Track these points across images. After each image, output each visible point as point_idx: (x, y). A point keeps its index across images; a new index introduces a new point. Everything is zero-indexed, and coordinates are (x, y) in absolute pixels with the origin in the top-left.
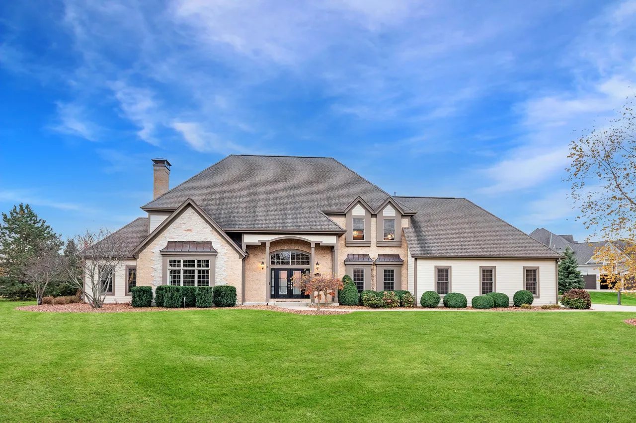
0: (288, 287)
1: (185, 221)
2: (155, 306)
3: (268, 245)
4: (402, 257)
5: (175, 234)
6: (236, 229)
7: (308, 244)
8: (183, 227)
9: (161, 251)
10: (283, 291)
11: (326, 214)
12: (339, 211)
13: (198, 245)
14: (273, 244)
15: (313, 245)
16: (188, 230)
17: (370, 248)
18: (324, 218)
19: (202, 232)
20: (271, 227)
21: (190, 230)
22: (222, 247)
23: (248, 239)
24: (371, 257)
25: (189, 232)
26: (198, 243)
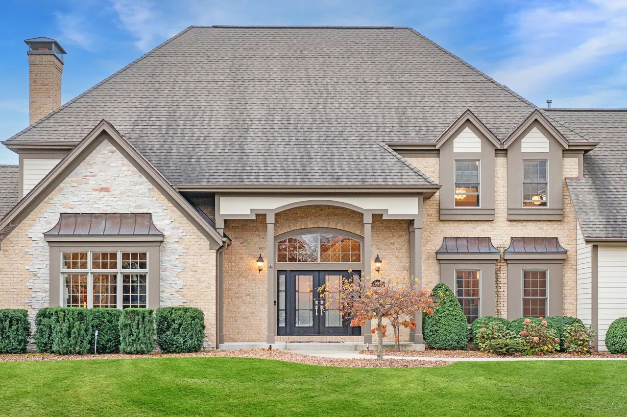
0: (314, 310)
1: (95, 169)
2: (34, 352)
3: (270, 219)
4: (563, 243)
5: (76, 199)
6: (203, 185)
7: (356, 216)
8: (92, 181)
9: (45, 235)
10: (305, 319)
11: (395, 150)
12: (425, 142)
13: (124, 221)
14: (281, 216)
15: (368, 219)
16: (102, 189)
17: (494, 225)
18: (391, 158)
19: (130, 194)
20: (278, 180)
21: (106, 190)
22: (173, 225)
23: (228, 208)
24: (495, 242)
25: (106, 193)
26: (123, 216)
